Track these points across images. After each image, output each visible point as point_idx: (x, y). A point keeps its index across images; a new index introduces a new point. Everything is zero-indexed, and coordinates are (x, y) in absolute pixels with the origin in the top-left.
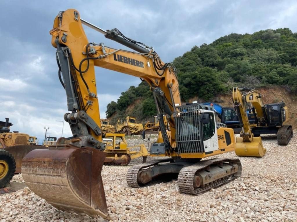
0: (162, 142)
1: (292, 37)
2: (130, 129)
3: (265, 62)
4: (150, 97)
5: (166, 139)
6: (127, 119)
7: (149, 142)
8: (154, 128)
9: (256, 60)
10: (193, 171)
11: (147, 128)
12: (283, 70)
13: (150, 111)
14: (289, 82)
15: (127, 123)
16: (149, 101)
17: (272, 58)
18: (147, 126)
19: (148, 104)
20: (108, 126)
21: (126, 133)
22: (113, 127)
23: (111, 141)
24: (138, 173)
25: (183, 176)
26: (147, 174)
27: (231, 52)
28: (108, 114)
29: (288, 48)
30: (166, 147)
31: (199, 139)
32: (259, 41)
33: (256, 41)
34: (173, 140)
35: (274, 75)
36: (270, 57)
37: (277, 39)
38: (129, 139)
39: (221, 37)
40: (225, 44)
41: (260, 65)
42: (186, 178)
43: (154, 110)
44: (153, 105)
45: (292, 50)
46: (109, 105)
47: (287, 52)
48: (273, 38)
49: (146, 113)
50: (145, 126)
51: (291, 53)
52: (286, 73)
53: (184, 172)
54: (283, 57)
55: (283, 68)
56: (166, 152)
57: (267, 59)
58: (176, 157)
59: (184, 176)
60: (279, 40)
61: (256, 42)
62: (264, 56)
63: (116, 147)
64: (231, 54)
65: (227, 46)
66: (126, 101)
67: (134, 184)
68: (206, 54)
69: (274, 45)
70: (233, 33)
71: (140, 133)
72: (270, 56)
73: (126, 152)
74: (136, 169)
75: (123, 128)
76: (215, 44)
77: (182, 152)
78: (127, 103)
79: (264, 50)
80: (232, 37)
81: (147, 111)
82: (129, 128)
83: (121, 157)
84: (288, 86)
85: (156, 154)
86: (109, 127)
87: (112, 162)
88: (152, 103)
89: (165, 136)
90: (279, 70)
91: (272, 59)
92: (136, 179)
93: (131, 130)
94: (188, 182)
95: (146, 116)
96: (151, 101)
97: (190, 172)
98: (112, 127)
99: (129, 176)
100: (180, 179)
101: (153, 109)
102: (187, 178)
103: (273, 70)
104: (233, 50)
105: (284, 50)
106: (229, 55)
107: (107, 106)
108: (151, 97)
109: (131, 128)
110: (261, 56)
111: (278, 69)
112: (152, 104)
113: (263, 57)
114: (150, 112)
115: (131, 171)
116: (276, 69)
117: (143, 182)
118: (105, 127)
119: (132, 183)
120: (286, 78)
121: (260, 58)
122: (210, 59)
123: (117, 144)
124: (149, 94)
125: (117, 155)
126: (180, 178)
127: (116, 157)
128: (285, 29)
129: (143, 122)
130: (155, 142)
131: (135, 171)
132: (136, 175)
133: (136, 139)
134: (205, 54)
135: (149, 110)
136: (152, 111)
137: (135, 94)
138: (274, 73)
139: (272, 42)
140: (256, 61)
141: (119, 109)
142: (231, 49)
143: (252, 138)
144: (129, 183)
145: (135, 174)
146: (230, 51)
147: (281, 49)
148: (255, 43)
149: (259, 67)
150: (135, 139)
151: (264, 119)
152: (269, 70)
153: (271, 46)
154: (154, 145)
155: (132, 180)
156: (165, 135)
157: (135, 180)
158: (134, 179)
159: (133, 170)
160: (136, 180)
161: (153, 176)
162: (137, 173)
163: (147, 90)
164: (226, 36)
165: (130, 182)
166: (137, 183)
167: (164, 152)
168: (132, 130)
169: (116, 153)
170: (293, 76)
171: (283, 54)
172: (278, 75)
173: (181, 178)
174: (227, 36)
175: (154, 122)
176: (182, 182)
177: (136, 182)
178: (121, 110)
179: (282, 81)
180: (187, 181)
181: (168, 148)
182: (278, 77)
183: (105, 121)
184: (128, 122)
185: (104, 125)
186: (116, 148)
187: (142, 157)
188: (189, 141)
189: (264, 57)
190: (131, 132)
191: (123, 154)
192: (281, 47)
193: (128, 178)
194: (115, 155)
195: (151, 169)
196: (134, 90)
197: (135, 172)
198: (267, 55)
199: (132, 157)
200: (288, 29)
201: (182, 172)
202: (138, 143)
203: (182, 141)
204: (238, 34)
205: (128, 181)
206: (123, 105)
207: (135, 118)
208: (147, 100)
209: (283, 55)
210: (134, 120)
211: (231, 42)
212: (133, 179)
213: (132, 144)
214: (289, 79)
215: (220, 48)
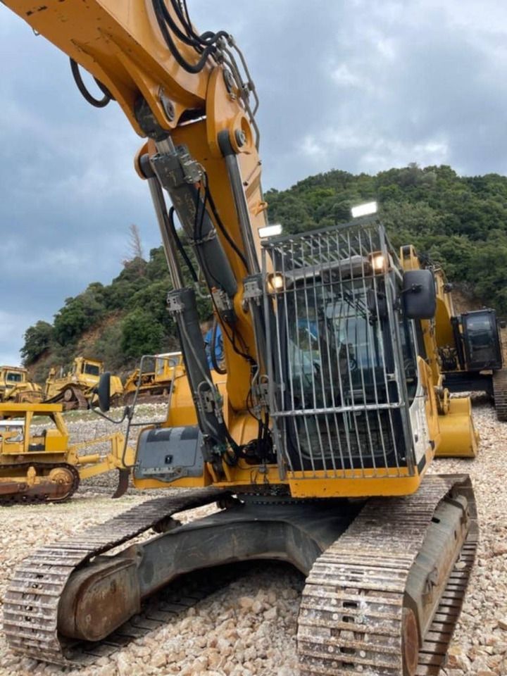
0: (189, 424)
1: (459, 184)
2: (86, 391)
3: (412, 231)
4: (142, 306)
5: (209, 405)
6: (76, 365)
7: (130, 425)
8: (153, 387)
9: (392, 225)
10: (391, 587)
11: (134, 388)
12: (453, 248)
13: (143, 344)
14: (468, 276)
15: (77, 376)
16: (140, 318)
17: (427, 222)
18: (135, 382)
19: (137, 326)
20: (20, 385)
21: (74, 403)
22: (37, 387)
23: (21, 426)
24: (62, 595)
25: (331, 624)
26: (114, 588)
27: (336, 208)
28: (26, 356)
29: (456, 203)
30: (211, 442)
31: (395, 399)
32: (393, 188)
33: (386, 188)
34: (237, 413)
35: (435, 258)
36: (420, 220)
37: (429, 185)
38: (79, 419)
39: (310, 177)
40: (321, 191)
41: (402, 236)
42: (350, 635)
43: (153, 340)
44: (149, 327)
45: (466, 209)
46: (31, 331)
47: (456, 213)
48: (421, 182)
49: (131, 349)
50: (128, 381)
51: (462, 213)
52: (461, 254)
53: (334, 595)
54: (448, 222)
55: (454, 243)
56: (209, 465)
57: (416, 224)
58: (254, 486)
59: (336, 620)
60: (433, 188)
61: (388, 190)
62: (409, 218)
63: (34, 444)
64: (336, 212)
65: (323, 195)
66: (77, 319)
67: (42, 650)
68: (279, 207)
69: (427, 197)
70: (336, 170)
71: (113, 401)
72: (422, 219)
73: (66, 459)
74: (53, 571)
75: (64, 390)
76: (297, 190)
77: (297, 468)
78: (81, 326)
79: (407, 206)
80: (333, 178)
81: (135, 344)
82: (82, 390)
83: (48, 474)
84: (467, 283)
85: (162, 475)
86: (25, 387)
87: (18, 493)
88: (149, 321)
89: (206, 394)
90: (444, 247)
91: (425, 226)
92: (52, 627)
93: (87, 396)
94: (367, 662)
95: (130, 357)
96: (144, 317)
97: (366, 591)
98: (34, 389)
99: (14, 606)
100: (313, 644)
101: (150, 339)
102: (359, 634)
103: (432, 248)
104: (341, 203)
105: (446, 208)
106: (330, 214)
107: (25, 333)
108: (145, 307)
109: (87, 388)
110: (402, 218)
111: (443, 245)
112: (147, 325)
113: (407, 220)
114: (141, 348)
115: (27, 580)
116: (439, 244)
117: (90, 633)
118: (14, 388)
119: (30, 644)
120: (461, 266)
121: (399, 222)
122: (289, 219)
123: (36, 436)
124: (139, 299)
125: (36, 469)
126: (314, 639)
127: (31, 478)
128: (443, 167)
129: (122, 373)
130: (159, 425)
131: (50, 581)
132: (53, 605)
133: (101, 420)
134: (276, 208)
135: (138, 340)
136: (147, 342)
137: (103, 302)
138: (436, 255)
139: (421, 191)
140: (391, 227)
141: (57, 339)
142: (336, 201)
143: (449, 402)
144: (16, 645)
145: (49, 596)
146: (332, 206)
147: (442, 207)
148: (385, 191)
149: (403, 239)
150: (96, 421)
151: (454, 351)
152: (424, 248)
153: (420, 197)
154: (152, 438)
155: (34, 631)
156: (206, 388)
157: (45, 632)
158: (44, 627)
159: (40, 576)
160: (50, 632)
161: (148, 588)
162: (61, 589)
163: (133, 290)
164: (320, 175)
165: (23, 639)
166: (57, 646)
167: (200, 465)
168: (91, 395)
169: (31, 464)
170: (476, 261)
171: (448, 215)
172: (445, 259)
173: (315, 633)
174: (323, 174)
175: (154, 371)
176: (327, 662)
177: (51, 644)
178: (63, 345)
179: (453, 272)
180: (363, 654)
181: (217, 450)
182: (445, 263)
183: (13, 372)
184: (78, 371)
185: (9, 383)
186: (31, 448)
187: (118, 471)
188: (338, 410)
189: (410, 220)
190: (87, 399)
191: (56, 466)
192: (442, 202)
193: (10, 622)
194: (26, 470)
195: (139, 554)
196: (99, 292)
197: (49, 586)
198: (414, 217)
199: (84, 474)
200: (449, 167)
201: (320, 593)
202: (107, 431)
203: (299, 412)
204: (346, 172)
205: (13, 633)
206: (69, 330)
207: (101, 362)
208: (135, 314)
209: (448, 219)
210: (97, 368)
211: (332, 187)
212: (36, 626)
213: (89, 433)
214: (466, 269)
215: (309, 199)
